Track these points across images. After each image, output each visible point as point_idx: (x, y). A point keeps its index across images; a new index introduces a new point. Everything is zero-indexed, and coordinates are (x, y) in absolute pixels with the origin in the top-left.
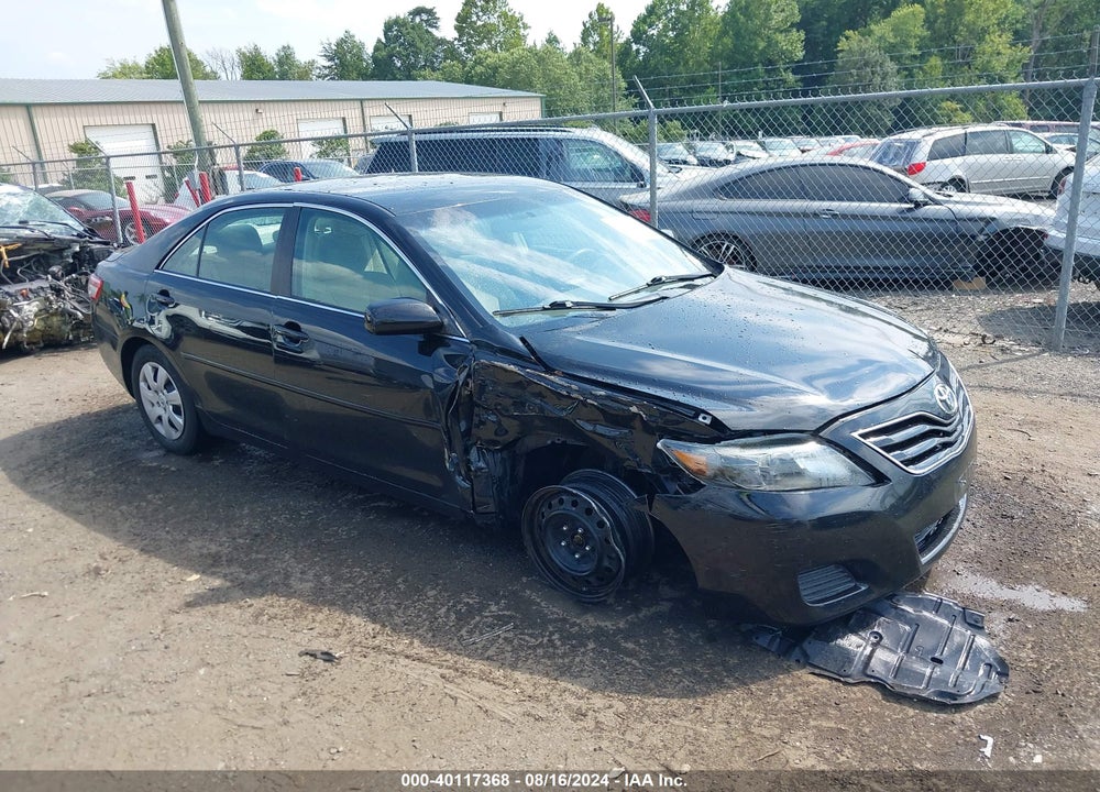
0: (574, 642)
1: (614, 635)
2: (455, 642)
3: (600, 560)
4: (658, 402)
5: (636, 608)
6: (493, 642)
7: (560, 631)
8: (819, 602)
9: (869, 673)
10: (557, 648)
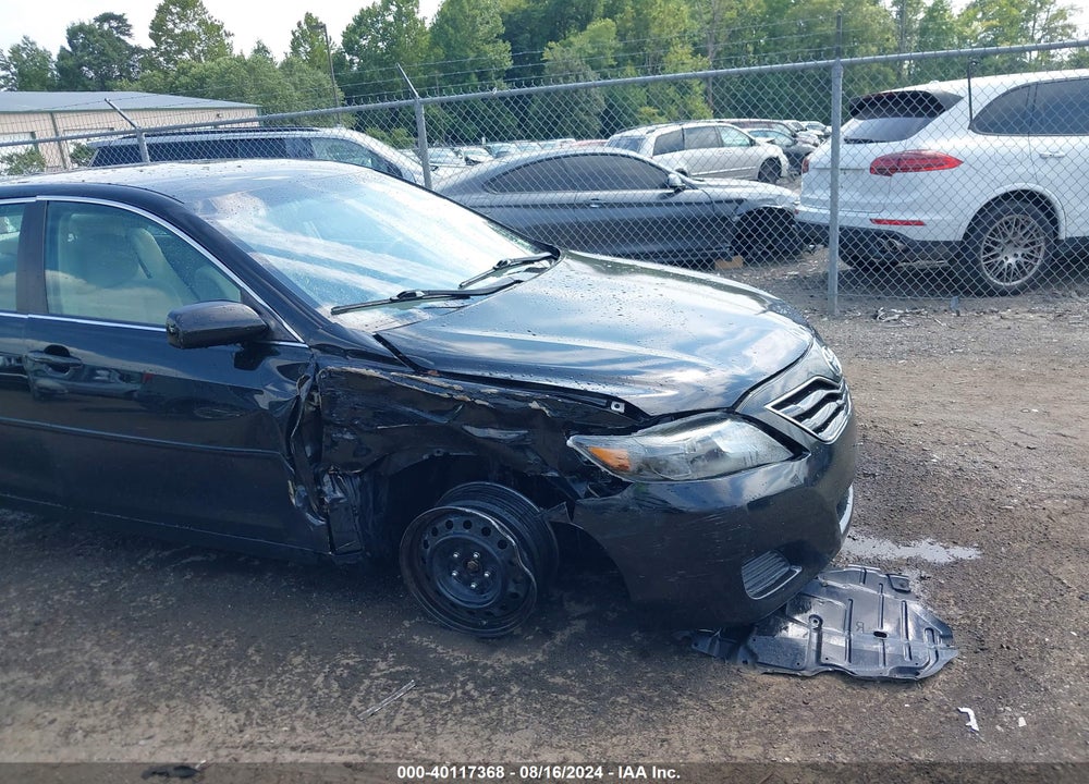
0: (493, 689)
1: (536, 671)
2: (349, 717)
3: (505, 587)
4: (562, 394)
5: (548, 634)
6: (397, 707)
7: (473, 678)
8: (762, 593)
9: (823, 661)
10: (476, 700)
